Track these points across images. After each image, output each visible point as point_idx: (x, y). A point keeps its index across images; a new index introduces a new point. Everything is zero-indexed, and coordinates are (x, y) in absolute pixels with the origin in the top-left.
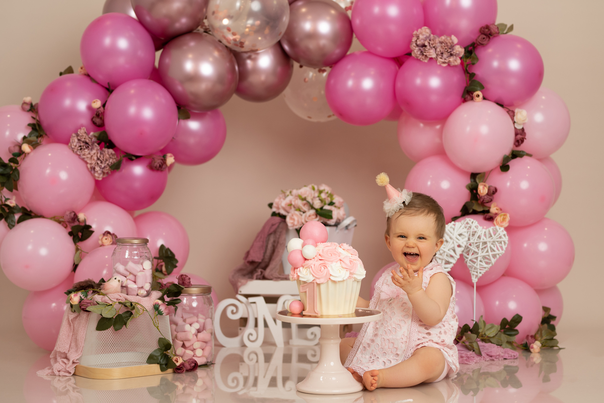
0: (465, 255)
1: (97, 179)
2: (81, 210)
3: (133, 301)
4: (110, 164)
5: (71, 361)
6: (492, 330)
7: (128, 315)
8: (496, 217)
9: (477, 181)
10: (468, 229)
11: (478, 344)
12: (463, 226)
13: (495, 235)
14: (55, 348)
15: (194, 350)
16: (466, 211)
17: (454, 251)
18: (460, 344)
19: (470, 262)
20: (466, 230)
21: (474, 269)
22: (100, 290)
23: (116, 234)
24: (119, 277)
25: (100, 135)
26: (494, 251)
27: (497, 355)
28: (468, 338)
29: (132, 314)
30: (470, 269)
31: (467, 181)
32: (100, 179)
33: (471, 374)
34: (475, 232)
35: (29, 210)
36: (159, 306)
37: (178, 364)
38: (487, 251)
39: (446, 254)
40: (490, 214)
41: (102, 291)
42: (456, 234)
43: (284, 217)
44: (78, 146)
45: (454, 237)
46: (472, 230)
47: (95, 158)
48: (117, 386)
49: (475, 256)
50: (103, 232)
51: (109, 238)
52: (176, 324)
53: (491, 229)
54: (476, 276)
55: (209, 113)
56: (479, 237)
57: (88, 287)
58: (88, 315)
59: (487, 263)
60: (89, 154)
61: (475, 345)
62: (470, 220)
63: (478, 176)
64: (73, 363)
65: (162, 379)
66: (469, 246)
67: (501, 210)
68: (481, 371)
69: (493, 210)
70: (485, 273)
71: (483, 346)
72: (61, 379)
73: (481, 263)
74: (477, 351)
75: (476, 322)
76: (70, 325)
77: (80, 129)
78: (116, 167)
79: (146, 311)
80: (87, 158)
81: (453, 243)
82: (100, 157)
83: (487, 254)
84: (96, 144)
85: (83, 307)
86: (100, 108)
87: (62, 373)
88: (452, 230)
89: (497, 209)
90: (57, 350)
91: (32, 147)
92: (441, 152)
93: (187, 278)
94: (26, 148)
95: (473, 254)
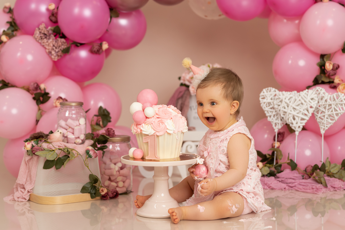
0: (316, 113)
1: (53, 60)
2: (43, 82)
3: (71, 148)
4: (62, 49)
5: (26, 191)
6: (335, 168)
7: (65, 158)
8: (338, 86)
9: (325, 60)
10: (318, 95)
11: (324, 179)
12: (314, 93)
13: (337, 99)
14: (17, 181)
15: (117, 182)
16: (317, 82)
17: (308, 111)
18: (312, 178)
19: (320, 119)
20: (316, 95)
21: (323, 124)
22: (47, 139)
23: (67, 98)
24: (61, 130)
25: (55, 29)
26: (337, 111)
27: (339, 187)
28: (317, 174)
29: (69, 157)
30: (319, 124)
31: (318, 60)
32: (56, 60)
33: (319, 201)
34: (323, 97)
35: (7, 82)
36: (90, 151)
37: (103, 193)
38: (332, 111)
39: (301, 113)
40: (334, 84)
41: (49, 140)
42: (309, 98)
43: (188, 87)
44: (39, 36)
45: (307, 101)
46: (320, 96)
47: (52, 45)
48: (59, 209)
49: (323, 114)
50: (57, 97)
51: (61, 101)
52: (105, 163)
53: (335, 95)
54: (324, 129)
55: (134, 13)
56: (326, 101)
57: (39, 137)
58: (38, 158)
59: (331, 120)
60: (47, 42)
61: (322, 179)
62: (319, 89)
63: (325, 57)
64: (28, 192)
65: (92, 204)
66: (319, 107)
67: (342, 81)
68: (327, 198)
69: (337, 81)
70: (330, 127)
71: (329, 180)
72: (19, 203)
73: (327, 120)
74: (324, 183)
75: (323, 163)
76: (27, 165)
77: (41, 24)
78: (66, 51)
79: (80, 155)
80: (46, 45)
81: (307, 105)
82: (55, 44)
83: (332, 113)
84: (52, 36)
85: (34, 152)
86: (54, 9)
87: (20, 200)
88: (306, 96)
89: (339, 80)
90: (18, 183)
91: (8, 38)
92: (299, 40)
93: (112, 130)
94: (4, 38)
95: (321, 113)
